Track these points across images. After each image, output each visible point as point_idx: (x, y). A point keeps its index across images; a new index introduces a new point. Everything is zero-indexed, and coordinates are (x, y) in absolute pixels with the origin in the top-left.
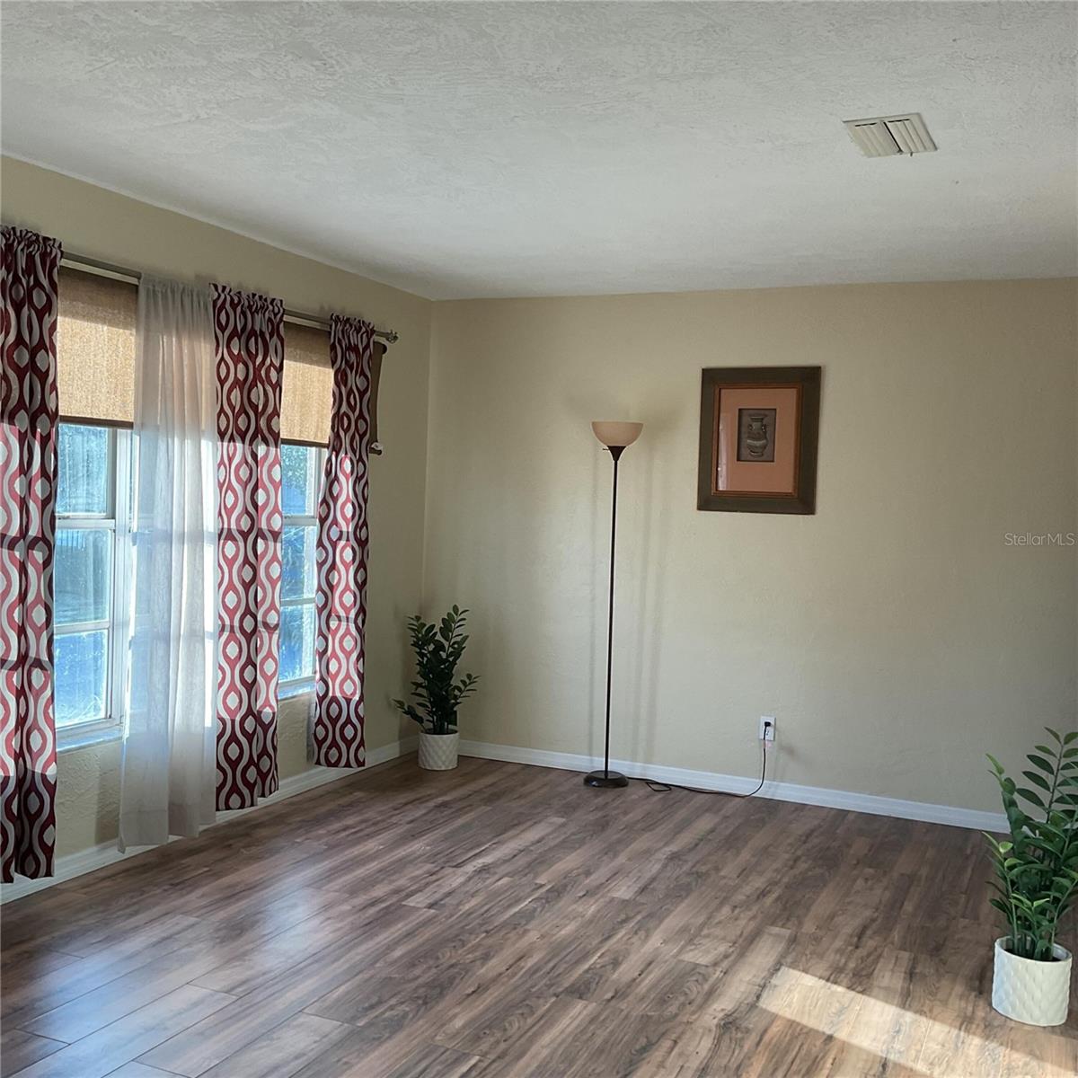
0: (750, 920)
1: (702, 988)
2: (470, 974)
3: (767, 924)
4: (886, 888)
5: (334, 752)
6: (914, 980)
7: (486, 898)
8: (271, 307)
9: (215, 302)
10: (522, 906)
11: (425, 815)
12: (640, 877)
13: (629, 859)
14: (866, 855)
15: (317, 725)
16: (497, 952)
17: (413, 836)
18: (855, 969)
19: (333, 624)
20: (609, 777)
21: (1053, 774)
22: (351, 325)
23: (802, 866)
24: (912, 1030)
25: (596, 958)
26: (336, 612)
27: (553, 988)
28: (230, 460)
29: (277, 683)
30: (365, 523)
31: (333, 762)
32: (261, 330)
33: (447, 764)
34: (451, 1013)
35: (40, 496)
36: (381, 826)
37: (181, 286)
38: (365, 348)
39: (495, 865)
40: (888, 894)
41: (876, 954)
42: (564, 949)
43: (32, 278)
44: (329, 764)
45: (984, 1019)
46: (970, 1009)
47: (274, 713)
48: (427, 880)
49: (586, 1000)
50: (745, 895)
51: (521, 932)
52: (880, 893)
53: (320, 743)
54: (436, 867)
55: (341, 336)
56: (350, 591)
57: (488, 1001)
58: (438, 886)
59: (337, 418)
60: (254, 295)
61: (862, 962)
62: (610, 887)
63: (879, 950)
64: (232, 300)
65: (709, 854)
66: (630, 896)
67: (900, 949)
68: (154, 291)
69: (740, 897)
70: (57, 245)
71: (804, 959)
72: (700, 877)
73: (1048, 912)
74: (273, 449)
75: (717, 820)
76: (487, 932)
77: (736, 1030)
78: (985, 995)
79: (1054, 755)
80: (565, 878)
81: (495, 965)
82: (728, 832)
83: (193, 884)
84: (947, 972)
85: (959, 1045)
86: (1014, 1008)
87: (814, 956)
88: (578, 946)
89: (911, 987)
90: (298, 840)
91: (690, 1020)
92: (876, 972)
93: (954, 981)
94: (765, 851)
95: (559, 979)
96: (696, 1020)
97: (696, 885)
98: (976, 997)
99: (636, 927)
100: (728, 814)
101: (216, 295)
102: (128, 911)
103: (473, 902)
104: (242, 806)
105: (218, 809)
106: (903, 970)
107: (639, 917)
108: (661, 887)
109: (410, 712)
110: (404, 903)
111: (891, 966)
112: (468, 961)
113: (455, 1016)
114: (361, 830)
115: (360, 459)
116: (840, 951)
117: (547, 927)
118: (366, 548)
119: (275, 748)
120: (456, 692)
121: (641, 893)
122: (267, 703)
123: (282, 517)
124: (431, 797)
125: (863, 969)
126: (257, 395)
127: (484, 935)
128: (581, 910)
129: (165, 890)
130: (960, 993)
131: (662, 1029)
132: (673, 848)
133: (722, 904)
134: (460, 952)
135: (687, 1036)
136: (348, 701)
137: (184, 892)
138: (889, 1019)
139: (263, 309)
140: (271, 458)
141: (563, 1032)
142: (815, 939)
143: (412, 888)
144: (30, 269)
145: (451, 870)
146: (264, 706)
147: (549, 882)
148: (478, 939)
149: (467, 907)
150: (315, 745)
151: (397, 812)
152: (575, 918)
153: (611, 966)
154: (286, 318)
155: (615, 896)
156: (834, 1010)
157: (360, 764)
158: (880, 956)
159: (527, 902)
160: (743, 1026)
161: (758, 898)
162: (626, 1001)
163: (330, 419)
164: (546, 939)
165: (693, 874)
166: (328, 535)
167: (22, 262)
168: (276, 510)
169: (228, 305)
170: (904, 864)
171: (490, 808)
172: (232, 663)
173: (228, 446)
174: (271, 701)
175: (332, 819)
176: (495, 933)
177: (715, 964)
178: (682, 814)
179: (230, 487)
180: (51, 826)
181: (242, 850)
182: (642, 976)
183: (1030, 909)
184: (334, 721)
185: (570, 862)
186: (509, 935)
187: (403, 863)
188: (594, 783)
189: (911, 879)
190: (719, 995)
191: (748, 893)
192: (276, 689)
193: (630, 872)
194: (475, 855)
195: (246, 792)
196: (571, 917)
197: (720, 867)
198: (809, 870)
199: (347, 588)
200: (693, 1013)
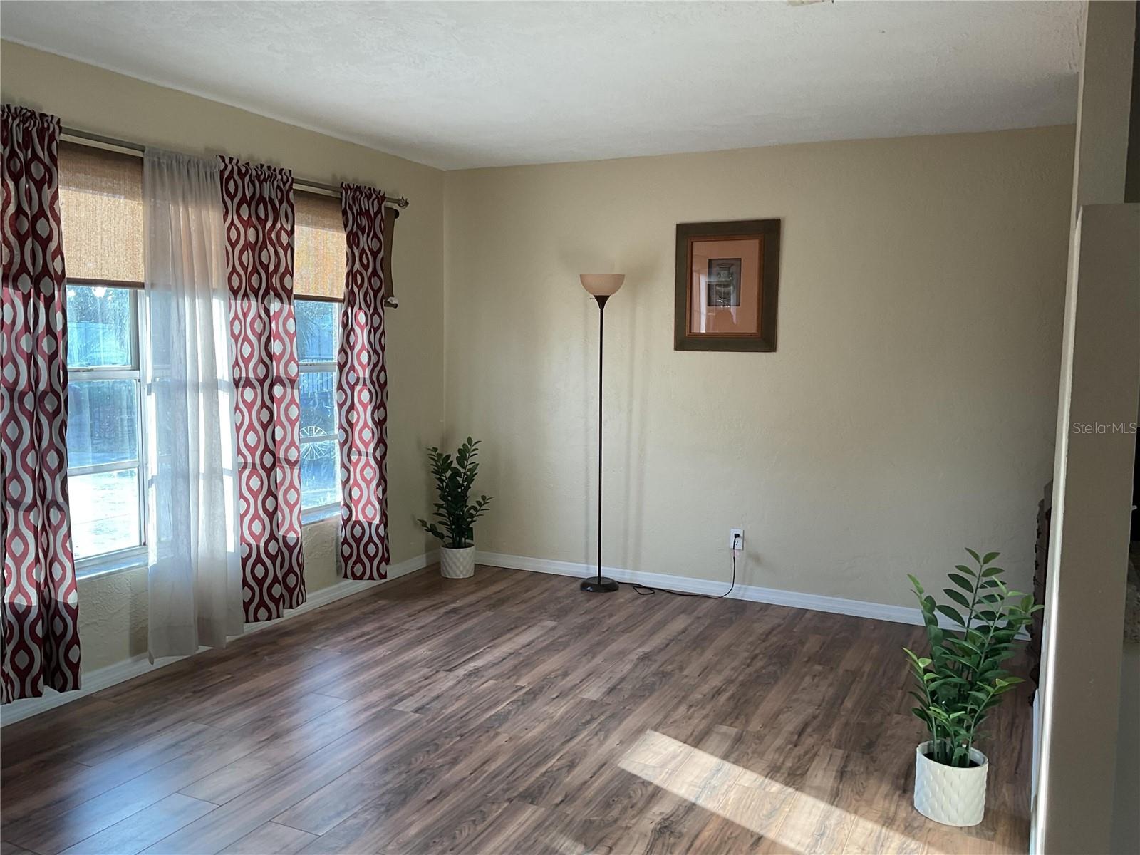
0: (703, 718)
1: (646, 790)
2: (436, 778)
3: (717, 723)
4: (831, 685)
5: (359, 568)
6: (844, 779)
7: (470, 701)
8: (279, 177)
9: (222, 173)
10: (499, 708)
11: (434, 621)
12: (611, 678)
13: (605, 660)
14: (817, 651)
15: (343, 544)
16: (465, 756)
17: (419, 641)
18: (791, 768)
19: (354, 458)
20: (602, 583)
21: (972, 592)
22: (361, 192)
23: (759, 664)
24: (836, 833)
25: (555, 760)
26: (357, 447)
27: (508, 793)
28: (245, 315)
29: (300, 511)
30: (383, 368)
31: (358, 575)
32: (269, 197)
33: (464, 573)
34: (408, 821)
35: (47, 352)
36: (393, 632)
37: (186, 159)
38: (376, 214)
39: (485, 668)
40: (831, 691)
41: (813, 752)
42: (528, 751)
43: (29, 151)
44: (355, 577)
45: (905, 819)
46: (893, 809)
47: (298, 538)
48: (420, 684)
49: (536, 805)
50: (702, 694)
51: (492, 735)
52: (825, 690)
53: (346, 560)
54: (431, 671)
55: (351, 203)
56: (369, 427)
57: (445, 808)
58: (429, 689)
59: (351, 275)
60: (262, 166)
61: (799, 761)
62: (581, 688)
63: (816, 749)
64: (239, 170)
65: (677, 654)
66: (598, 697)
67: (835, 747)
68: (159, 163)
69: (697, 696)
70: (55, 121)
71: (745, 759)
72: (664, 677)
73: (966, 721)
74: (286, 306)
75: (689, 621)
76: (461, 736)
77: (670, 835)
78: (908, 795)
79: (975, 575)
80: (543, 681)
81: (462, 769)
82: (696, 633)
83: (213, 691)
84: (876, 771)
85: (879, 849)
86: (933, 809)
87: (755, 755)
88: (539, 749)
89: (841, 787)
90: (317, 647)
91: (629, 825)
92: (809, 772)
93: (881, 780)
94: (728, 651)
95: (516, 783)
96: (634, 824)
97: (660, 684)
98: (899, 796)
99: (597, 729)
100: (700, 616)
101: (223, 166)
102: (147, 718)
103: (457, 705)
104: (269, 619)
105: (247, 621)
106: (835, 768)
107: (602, 718)
108: (627, 687)
109: (432, 530)
110: (394, 708)
111: (825, 765)
112: (437, 766)
113: (411, 824)
114: (376, 636)
115: (376, 312)
116: (779, 750)
117: (517, 729)
118: (385, 390)
119: (301, 567)
120: (472, 511)
121: (608, 694)
122: (291, 528)
123: (298, 365)
124: (444, 603)
125: (799, 768)
126: (268, 255)
127: (458, 738)
128: (551, 711)
129: (186, 698)
130: (885, 792)
131: (601, 835)
132: (646, 648)
133: (680, 703)
134: (432, 756)
135: (623, 842)
136: (370, 524)
137: (202, 699)
138: (815, 821)
139: (271, 178)
140: (285, 313)
141: (507, 839)
142: (758, 738)
143: (405, 693)
144: (27, 142)
145: (445, 674)
146: (287, 531)
147: (529, 683)
148: (452, 743)
149: (450, 710)
150: (343, 561)
151: (412, 618)
152: (544, 720)
153: (567, 769)
154: (295, 186)
155: (584, 697)
156: (764, 812)
157: (383, 576)
158: (816, 754)
159: (504, 705)
160: (678, 830)
161: (713, 696)
162: (572, 805)
163: (344, 277)
164: (512, 743)
165: (658, 673)
166: (347, 379)
167: (18, 137)
168: (291, 358)
169: (236, 175)
170: (850, 660)
171: (493, 613)
172: (255, 495)
173: (242, 303)
174: (295, 527)
175: (354, 626)
176: (469, 736)
177: (663, 766)
178: (659, 616)
179: (246, 339)
180: (76, 646)
181: (266, 657)
182: (593, 779)
183: (947, 720)
184: (358, 541)
185: (552, 664)
186: (481, 738)
187: (404, 668)
188: (589, 588)
189: (854, 675)
190: (661, 798)
191: (704, 693)
192: (299, 515)
193: (602, 674)
194: (468, 659)
195: (272, 606)
196: (541, 719)
197: (685, 666)
198: (763, 668)
199: (366, 425)
200: (634, 816)
